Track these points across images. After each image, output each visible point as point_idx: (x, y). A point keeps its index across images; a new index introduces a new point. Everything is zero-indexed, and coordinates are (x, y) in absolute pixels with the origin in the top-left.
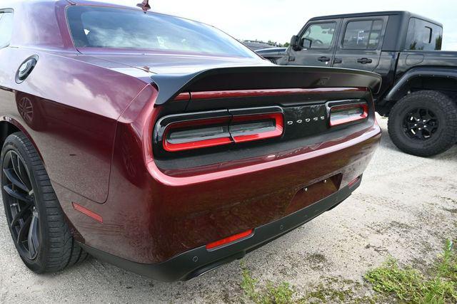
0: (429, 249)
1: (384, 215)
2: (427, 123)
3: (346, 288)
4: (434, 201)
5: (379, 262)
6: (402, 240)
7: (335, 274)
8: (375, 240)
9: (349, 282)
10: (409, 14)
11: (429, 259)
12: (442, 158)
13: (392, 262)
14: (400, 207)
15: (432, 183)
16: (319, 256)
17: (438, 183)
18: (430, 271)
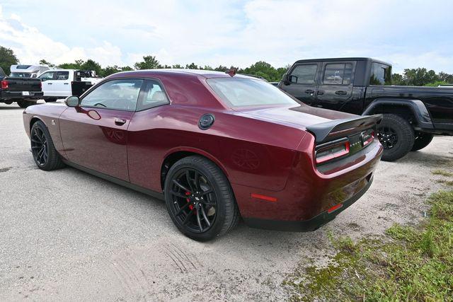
0: (414, 217)
1: (380, 200)
2: (390, 137)
3: (378, 238)
4: (406, 190)
5: (389, 225)
6: (397, 213)
7: (369, 232)
8: (382, 214)
9: (378, 236)
10: (371, 60)
11: (416, 222)
12: (401, 162)
13: (396, 225)
14: (388, 195)
15: (401, 179)
16: (353, 224)
17: (404, 179)
18: (419, 228)
